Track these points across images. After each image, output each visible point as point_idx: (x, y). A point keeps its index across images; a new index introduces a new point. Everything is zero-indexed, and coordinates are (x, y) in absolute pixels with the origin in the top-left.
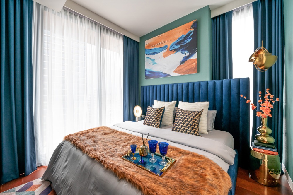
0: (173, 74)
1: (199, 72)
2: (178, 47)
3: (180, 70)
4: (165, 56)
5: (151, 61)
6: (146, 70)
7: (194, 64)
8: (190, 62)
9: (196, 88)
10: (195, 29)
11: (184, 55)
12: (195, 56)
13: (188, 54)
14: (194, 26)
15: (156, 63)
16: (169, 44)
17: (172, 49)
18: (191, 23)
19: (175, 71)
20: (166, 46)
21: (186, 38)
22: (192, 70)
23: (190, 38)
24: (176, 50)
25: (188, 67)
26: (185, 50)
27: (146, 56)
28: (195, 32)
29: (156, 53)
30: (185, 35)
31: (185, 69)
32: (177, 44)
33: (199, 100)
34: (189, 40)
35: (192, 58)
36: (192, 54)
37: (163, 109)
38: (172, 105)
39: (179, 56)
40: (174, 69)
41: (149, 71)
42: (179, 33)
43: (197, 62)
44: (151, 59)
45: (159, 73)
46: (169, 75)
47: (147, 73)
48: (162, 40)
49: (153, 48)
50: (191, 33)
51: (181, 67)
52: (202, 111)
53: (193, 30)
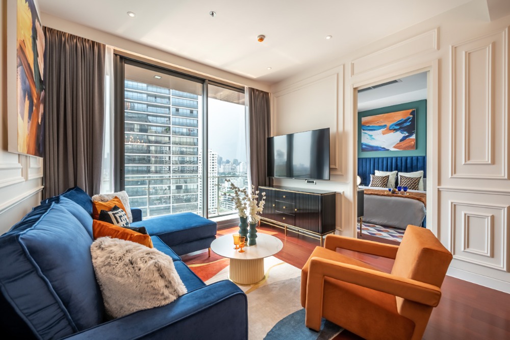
0: (392, 149)
1: (417, 148)
2: (398, 127)
3: (400, 146)
4: (384, 134)
5: (369, 137)
6: (362, 144)
7: (413, 143)
8: (410, 141)
9: (415, 162)
10: (414, 116)
11: (404, 135)
12: (414, 137)
13: (407, 134)
14: (412, 113)
15: (374, 139)
16: (389, 124)
17: (392, 128)
18: (411, 111)
19: (395, 147)
20: (385, 126)
21: (406, 121)
22: (411, 147)
23: (409, 122)
24: (396, 130)
25: (407, 145)
26: (405, 131)
27: (362, 131)
28: (414, 118)
29: (375, 130)
30: (405, 119)
31: (404, 146)
32: (397, 125)
33: (417, 170)
34: (408, 124)
35: (411, 138)
36: (411, 134)
37: (388, 177)
38: (394, 174)
39: (399, 135)
40: (394, 145)
41: (366, 145)
42: (399, 116)
43: (415, 141)
44: (369, 135)
45: (377, 147)
46: (388, 150)
47: (364, 147)
48: (381, 120)
49: (371, 125)
50: (410, 118)
51: (400, 144)
52: (420, 178)
53: (411, 116)
